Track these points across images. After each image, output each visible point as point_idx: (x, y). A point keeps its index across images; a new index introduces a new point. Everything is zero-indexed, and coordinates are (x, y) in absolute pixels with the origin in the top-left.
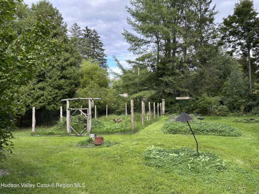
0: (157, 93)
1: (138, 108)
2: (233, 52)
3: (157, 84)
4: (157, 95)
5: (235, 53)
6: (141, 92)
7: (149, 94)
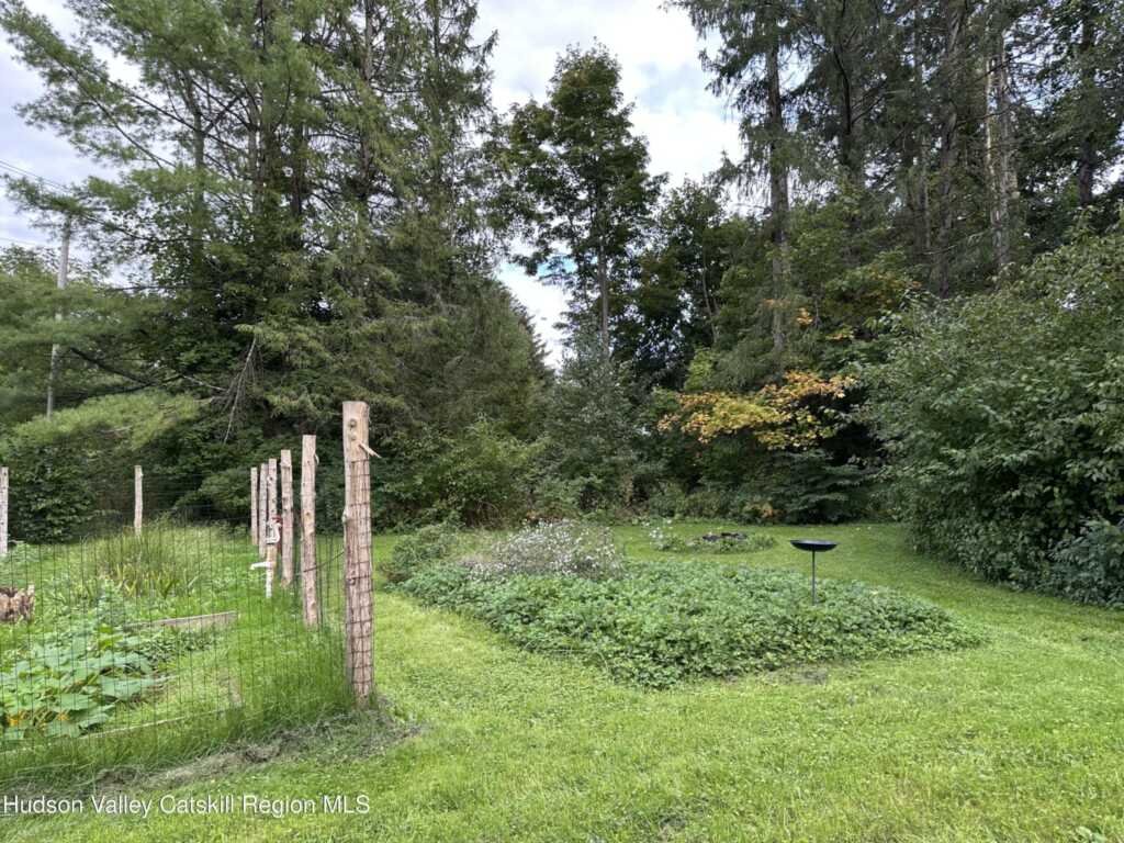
0: (204, 415)
1: (71, 504)
2: (541, 262)
3: (203, 358)
4: (204, 427)
5: (548, 264)
6: (103, 401)
7: (158, 417)
